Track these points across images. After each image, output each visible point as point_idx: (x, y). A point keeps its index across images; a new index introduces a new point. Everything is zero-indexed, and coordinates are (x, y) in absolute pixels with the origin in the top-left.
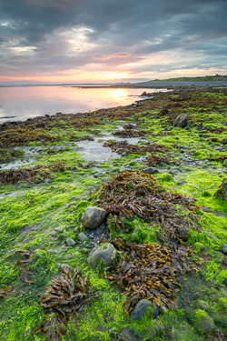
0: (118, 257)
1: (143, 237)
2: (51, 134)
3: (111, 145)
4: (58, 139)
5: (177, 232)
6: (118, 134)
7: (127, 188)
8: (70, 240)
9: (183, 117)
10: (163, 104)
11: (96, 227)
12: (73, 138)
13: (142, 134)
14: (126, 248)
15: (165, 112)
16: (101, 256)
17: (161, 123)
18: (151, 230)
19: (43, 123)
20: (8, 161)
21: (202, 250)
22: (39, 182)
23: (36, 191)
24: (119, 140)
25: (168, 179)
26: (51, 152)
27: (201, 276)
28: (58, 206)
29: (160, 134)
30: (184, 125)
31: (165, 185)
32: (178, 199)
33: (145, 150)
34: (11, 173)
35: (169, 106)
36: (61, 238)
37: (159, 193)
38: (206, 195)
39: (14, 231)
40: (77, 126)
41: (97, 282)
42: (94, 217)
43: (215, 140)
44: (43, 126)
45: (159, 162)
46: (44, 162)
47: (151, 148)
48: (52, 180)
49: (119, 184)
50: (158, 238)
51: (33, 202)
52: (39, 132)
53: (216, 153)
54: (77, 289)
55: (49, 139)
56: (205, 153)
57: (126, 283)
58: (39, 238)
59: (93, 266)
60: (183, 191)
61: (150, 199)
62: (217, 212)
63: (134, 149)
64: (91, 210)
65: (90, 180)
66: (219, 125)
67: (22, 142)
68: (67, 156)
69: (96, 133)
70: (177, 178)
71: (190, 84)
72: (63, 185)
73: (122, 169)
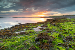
0: (40, 44)
1: (45, 42)
2: (28, 26)
3: (40, 29)
4: (30, 27)
5: (50, 41)
6: (41, 27)
7: (42, 35)
8: (33, 42)
11: (37, 40)
12: (33, 27)
13: (46, 27)
14: (42, 43)
15: (51, 23)
16: (38, 44)
17: (50, 25)
19: (27, 24)
20: (21, 31)
21: (54, 44)
22: (27, 35)
24: (41, 28)
25: (50, 34)
26: (29, 30)
27: (54, 47)
28: (31, 38)
29: (50, 27)
30: (55, 25)
31: (49, 35)
34: (22, 33)
35: (52, 22)
36: (31, 42)
37: (48, 36)
38: (57, 36)
39: (23, 41)
40: (34, 25)
41: (37, 47)
42: (37, 39)
43: (60, 28)
44: (27, 25)
47: (47, 29)
48: (29, 34)
49: (41, 34)
50: (47, 42)
51: (26, 37)
52: (26, 26)
53: (60, 30)
54: (34, 48)
55: (28, 27)
56: (58, 30)
57: (41, 47)
58: (27, 42)
59: (36, 45)
60: (52, 36)
61: (46, 37)
62: (58, 39)
63: (44, 29)
64: (36, 38)
65: (36, 34)
66: (61, 25)
67: (23, 28)
68: (32, 30)
69: (37, 27)
70: (52, 34)
72: (31, 35)
73: (42, 33)
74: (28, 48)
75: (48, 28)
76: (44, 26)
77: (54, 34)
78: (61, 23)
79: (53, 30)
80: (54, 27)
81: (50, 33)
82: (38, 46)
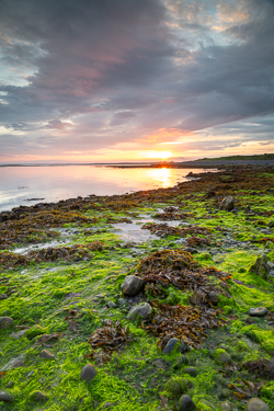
0: (154, 313)
1: (176, 301)
2: (86, 215)
3: (150, 227)
4: (95, 221)
5: (208, 296)
6: (158, 217)
7: (165, 263)
8: (112, 302)
9: (229, 199)
10: (210, 186)
11: (134, 293)
12: (110, 221)
13: (183, 217)
14: (161, 307)
15: (211, 195)
16: (139, 311)
17: (206, 206)
18: (184, 295)
19: (77, 205)
20: (44, 241)
21: (230, 312)
22: (78, 260)
23: (76, 267)
24: (158, 222)
25: (206, 258)
26: (88, 234)
27: (226, 330)
28: (99, 278)
29: (203, 217)
30: (231, 208)
31: (203, 263)
32: (212, 272)
33: (186, 233)
34: (50, 251)
35: (217, 189)
36: (103, 302)
37: (196, 267)
38: (242, 271)
39: (59, 296)
40: (114, 209)
41: (134, 330)
42: (132, 285)
43: (261, 223)
44: (77, 208)
45: (199, 244)
46: (82, 242)
47: (191, 231)
48: (90, 258)
49: (157, 260)
50: (190, 301)
51: (73, 275)
52: (74, 214)
53: (260, 235)
54: (119, 335)
55: (85, 221)
56: (247, 236)
57: (160, 331)
58: (82, 302)
59: (132, 320)
60: (219, 268)
61: (185, 272)
62: (249, 285)
63: (174, 231)
64: (129, 280)
65: (128, 259)
66: (269, 208)
67: (57, 223)
68: (104, 237)
69: (135, 216)
70: (215, 258)
71: (245, 163)
72: (102, 262)
73: (161, 249)
74: (88, 334)
75: (192, 223)
76: (169, 215)
77: (228, 256)
78: (266, 197)
79: (225, 232)
80: (229, 221)
81: (203, 253)
82: (139, 325)
